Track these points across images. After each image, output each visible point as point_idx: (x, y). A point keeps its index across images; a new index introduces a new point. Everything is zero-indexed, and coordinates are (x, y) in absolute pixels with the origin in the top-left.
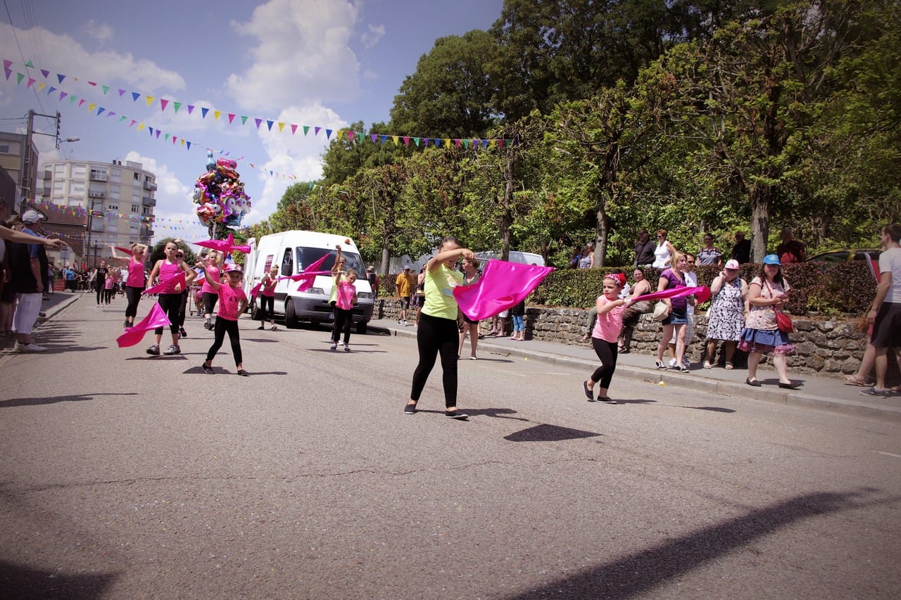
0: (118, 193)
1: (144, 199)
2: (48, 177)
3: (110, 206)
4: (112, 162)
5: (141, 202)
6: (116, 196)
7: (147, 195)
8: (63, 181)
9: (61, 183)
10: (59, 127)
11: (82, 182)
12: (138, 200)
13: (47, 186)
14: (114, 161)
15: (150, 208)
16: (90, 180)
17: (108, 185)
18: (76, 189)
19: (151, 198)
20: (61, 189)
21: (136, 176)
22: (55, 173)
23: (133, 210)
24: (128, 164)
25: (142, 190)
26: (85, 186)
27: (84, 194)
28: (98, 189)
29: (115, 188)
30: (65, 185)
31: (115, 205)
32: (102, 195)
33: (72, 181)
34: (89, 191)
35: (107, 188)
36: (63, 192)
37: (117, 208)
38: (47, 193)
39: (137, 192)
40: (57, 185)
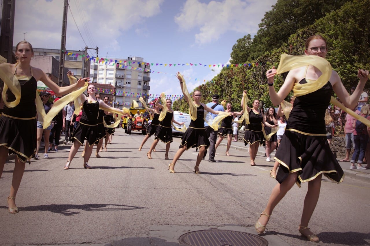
0: (130, 75)
1: (144, 77)
2: (96, 68)
3: (127, 83)
4: (127, 59)
5: (142, 79)
6: (129, 77)
7: (145, 75)
8: (103, 70)
9: (102, 71)
10: (98, 53)
11: (113, 70)
12: (141, 78)
13: (95, 73)
14: (129, 58)
15: (148, 82)
16: (117, 69)
17: (125, 71)
18: (110, 74)
19: (148, 77)
20: (102, 74)
21: (140, 66)
22: (99, 65)
23: (139, 84)
24: (136, 59)
25: (143, 73)
26: (114, 72)
27: (113, 76)
28: (120, 74)
29: (129, 73)
30: (104, 71)
31: (129, 81)
32: (123, 76)
33: (107, 70)
34: (116, 75)
35: (125, 72)
36: (103, 76)
37: (130, 83)
38: (95, 77)
39: (140, 74)
40: (101, 72)
